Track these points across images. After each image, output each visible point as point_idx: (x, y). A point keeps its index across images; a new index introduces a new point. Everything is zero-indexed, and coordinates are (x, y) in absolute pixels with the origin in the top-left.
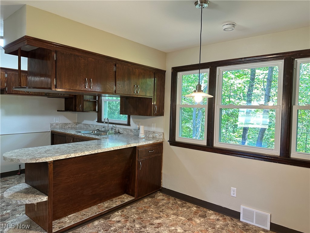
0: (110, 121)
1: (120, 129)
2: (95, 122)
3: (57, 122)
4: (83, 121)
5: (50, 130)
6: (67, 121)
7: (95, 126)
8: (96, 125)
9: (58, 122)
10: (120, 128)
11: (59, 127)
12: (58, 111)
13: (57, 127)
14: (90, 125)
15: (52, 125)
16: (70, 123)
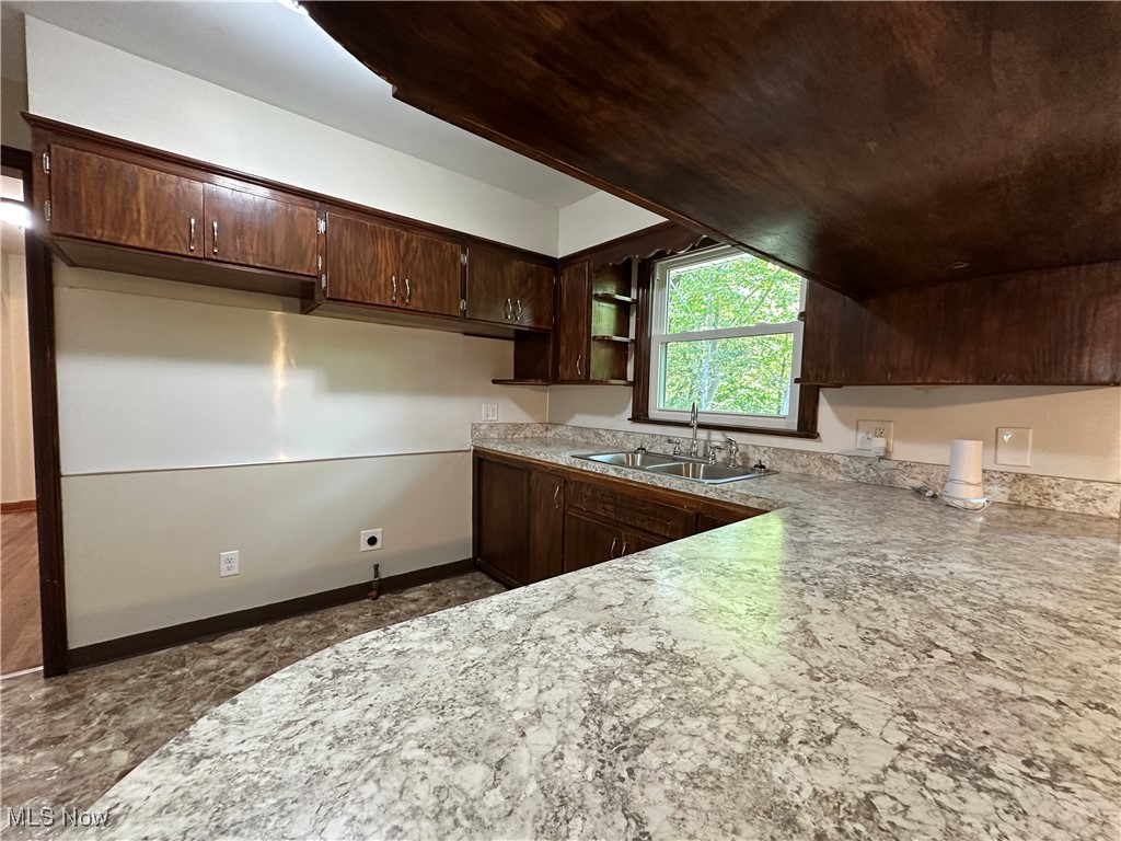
0: (702, 419)
1: (751, 449)
2: (622, 421)
3: (490, 418)
4: (572, 416)
5: (469, 446)
6: (521, 417)
7: (621, 435)
8: (627, 434)
9: (495, 418)
10: (754, 446)
11: (496, 436)
12: (494, 382)
13: (492, 435)
14: (601, 432)
15: (475, 428)
16: (528, 425)
